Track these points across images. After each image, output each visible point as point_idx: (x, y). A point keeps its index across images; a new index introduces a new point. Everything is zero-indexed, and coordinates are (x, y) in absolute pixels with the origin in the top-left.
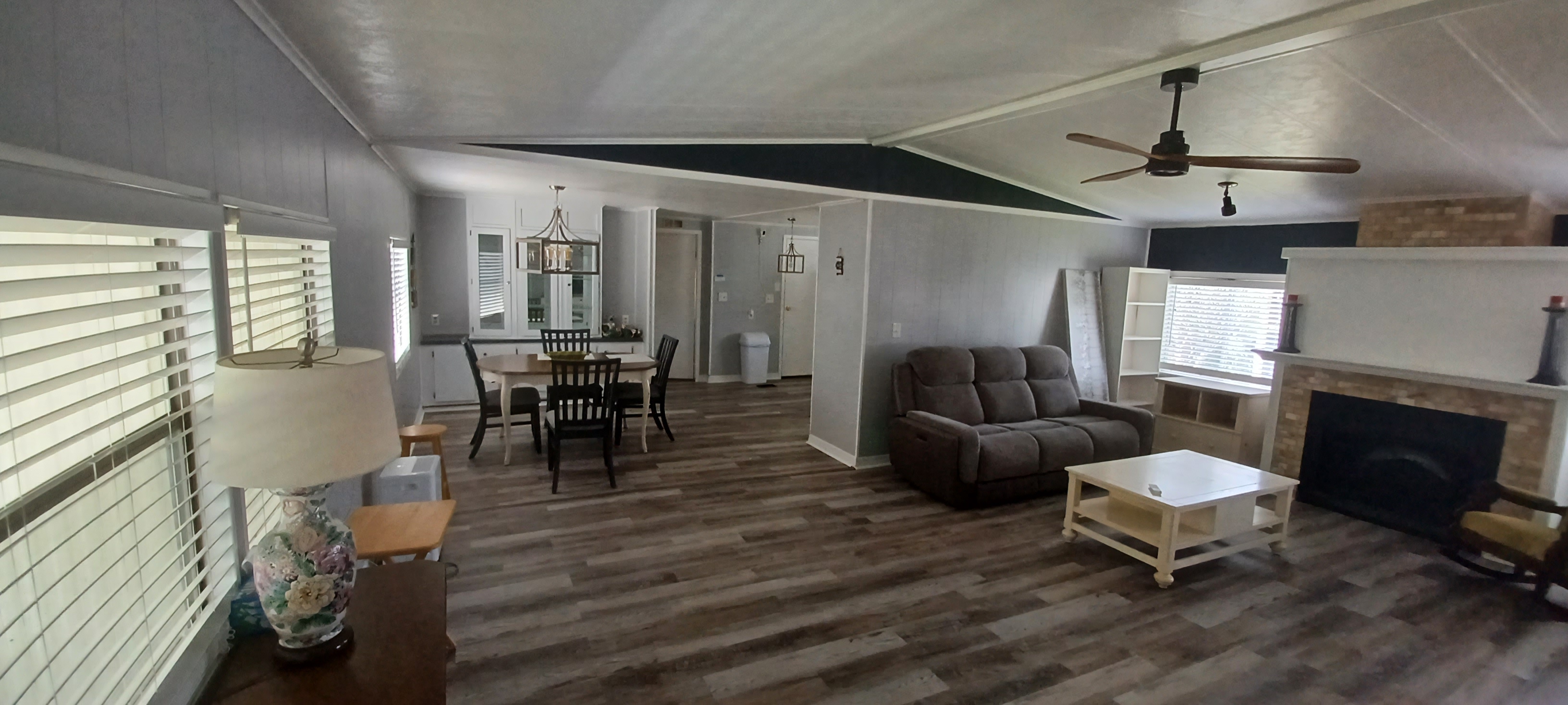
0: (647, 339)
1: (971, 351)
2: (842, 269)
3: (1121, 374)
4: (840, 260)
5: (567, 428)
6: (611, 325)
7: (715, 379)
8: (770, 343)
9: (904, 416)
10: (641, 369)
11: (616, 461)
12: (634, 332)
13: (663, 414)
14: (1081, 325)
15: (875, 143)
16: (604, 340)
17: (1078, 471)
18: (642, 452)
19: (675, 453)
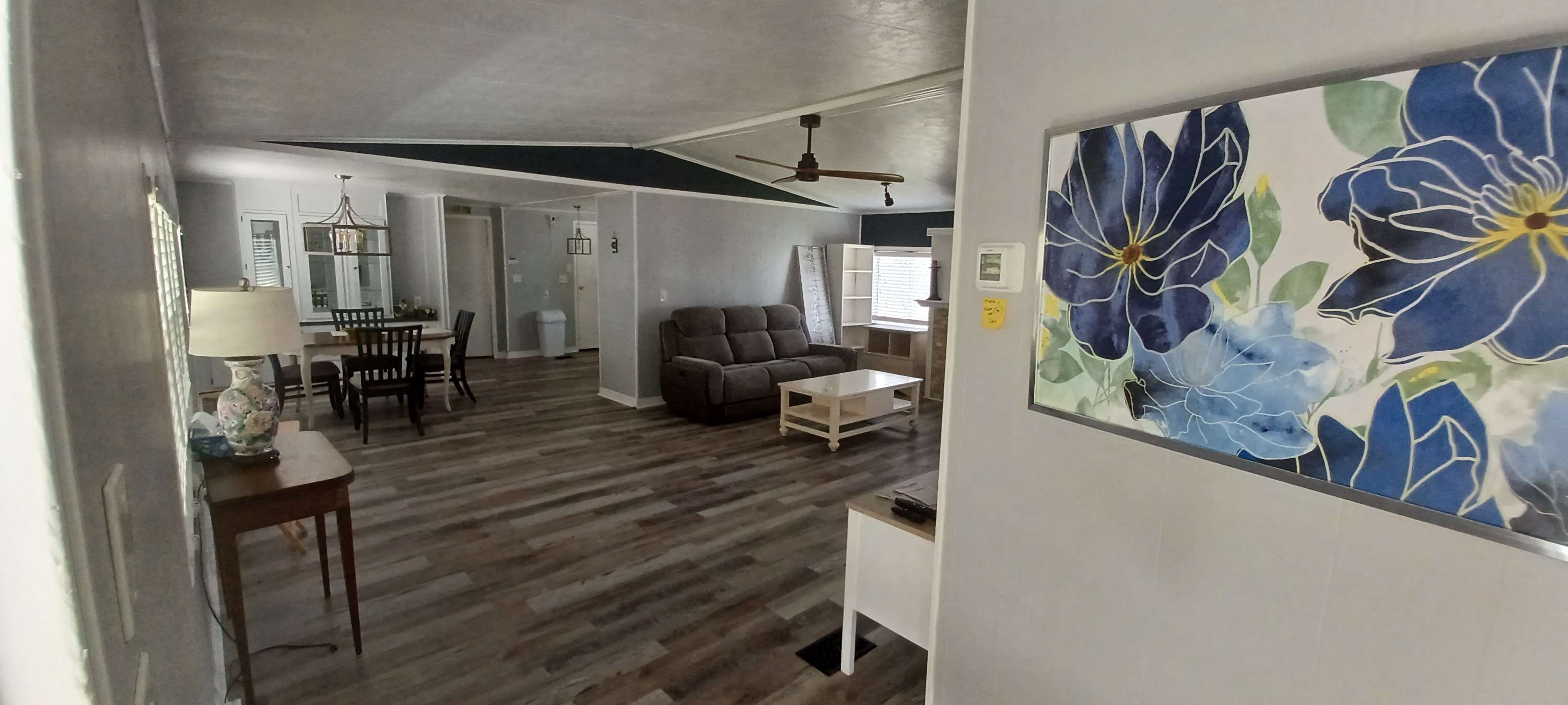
0: (441, 315)
1: (722, 309)
2: (616, 248)
3: (843, 325)
4: (614, 241)
5: (372, 388)
6: (403, 306)
7: (513, 355)
8: (565, 319)
9: (671, 361)
10: (440, 338)
11: (423, 419)
12: (428, 311)
13: (464, 379)
14: (811, 288)
15: (635, 146)
16: (396, 320)
17: (786, 387)
18: (445, 411)
19: (479, 410)
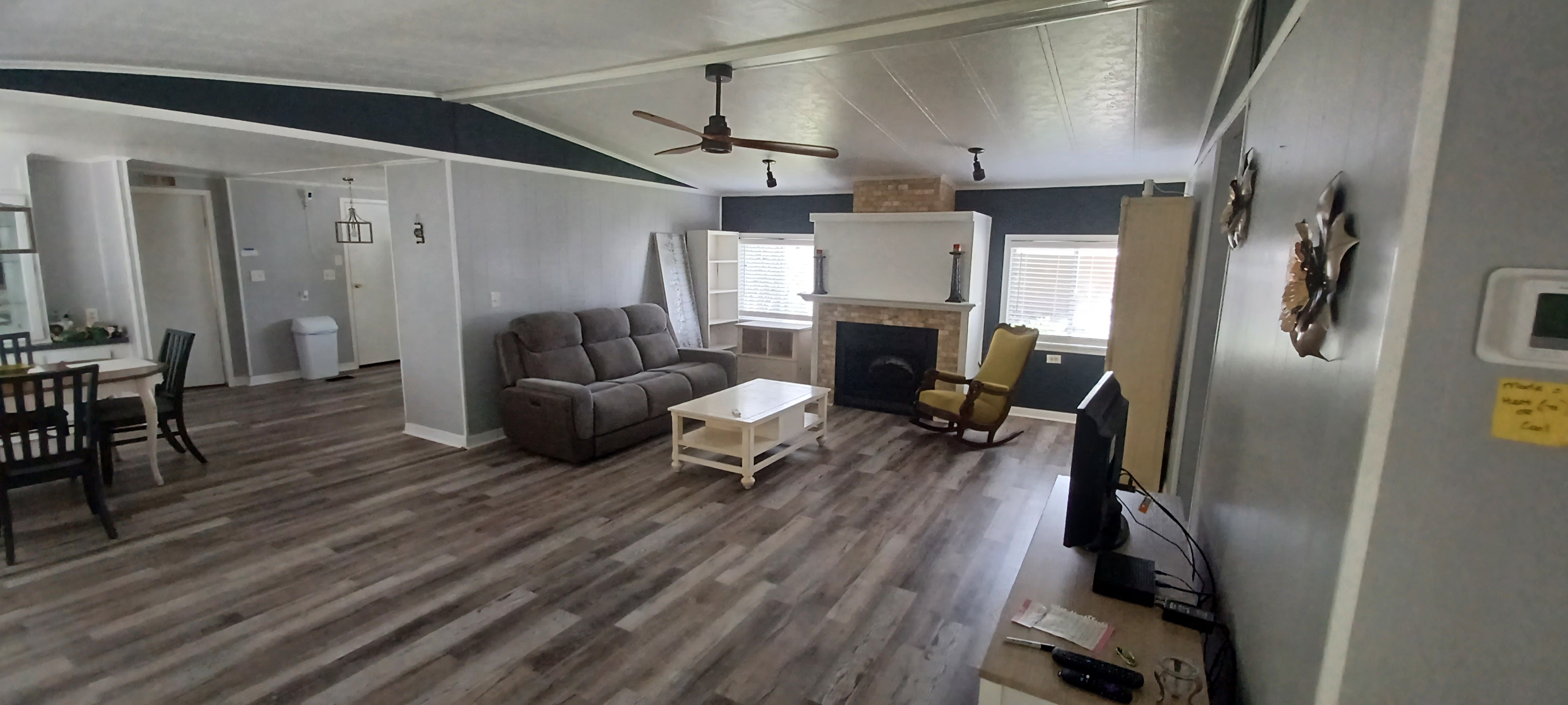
0: (137, 336)
1: (576, 314)
2: (423, 237)
3: (710, 323)
4: (419, 227)
6: (66, 325)
7: (257, 380)
8: (336, 327)
9: (514, 385)
10: (136, 377)
11: (112, 505)
12: (111, 330)
13: (182, 431)
14: (673, 283)
15: (445, 98)
16: (55, 346)
17: (681, 410)
18: (155, 485)
19: (211, 477)
